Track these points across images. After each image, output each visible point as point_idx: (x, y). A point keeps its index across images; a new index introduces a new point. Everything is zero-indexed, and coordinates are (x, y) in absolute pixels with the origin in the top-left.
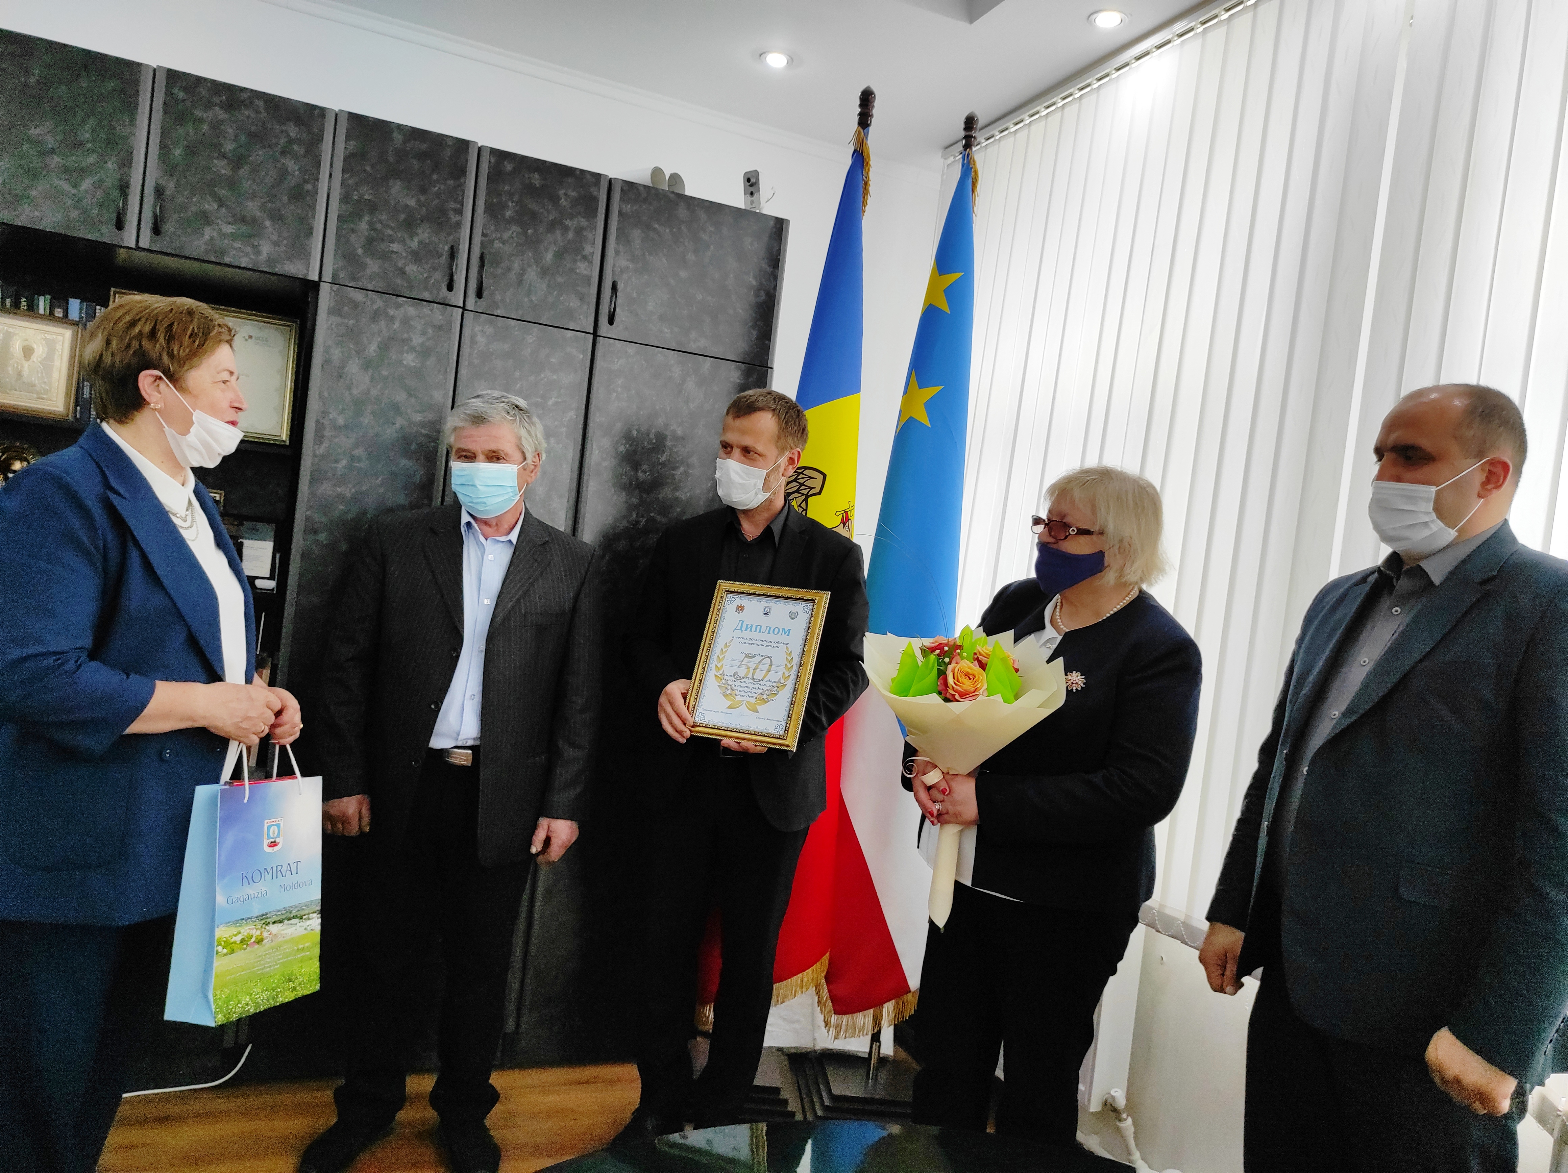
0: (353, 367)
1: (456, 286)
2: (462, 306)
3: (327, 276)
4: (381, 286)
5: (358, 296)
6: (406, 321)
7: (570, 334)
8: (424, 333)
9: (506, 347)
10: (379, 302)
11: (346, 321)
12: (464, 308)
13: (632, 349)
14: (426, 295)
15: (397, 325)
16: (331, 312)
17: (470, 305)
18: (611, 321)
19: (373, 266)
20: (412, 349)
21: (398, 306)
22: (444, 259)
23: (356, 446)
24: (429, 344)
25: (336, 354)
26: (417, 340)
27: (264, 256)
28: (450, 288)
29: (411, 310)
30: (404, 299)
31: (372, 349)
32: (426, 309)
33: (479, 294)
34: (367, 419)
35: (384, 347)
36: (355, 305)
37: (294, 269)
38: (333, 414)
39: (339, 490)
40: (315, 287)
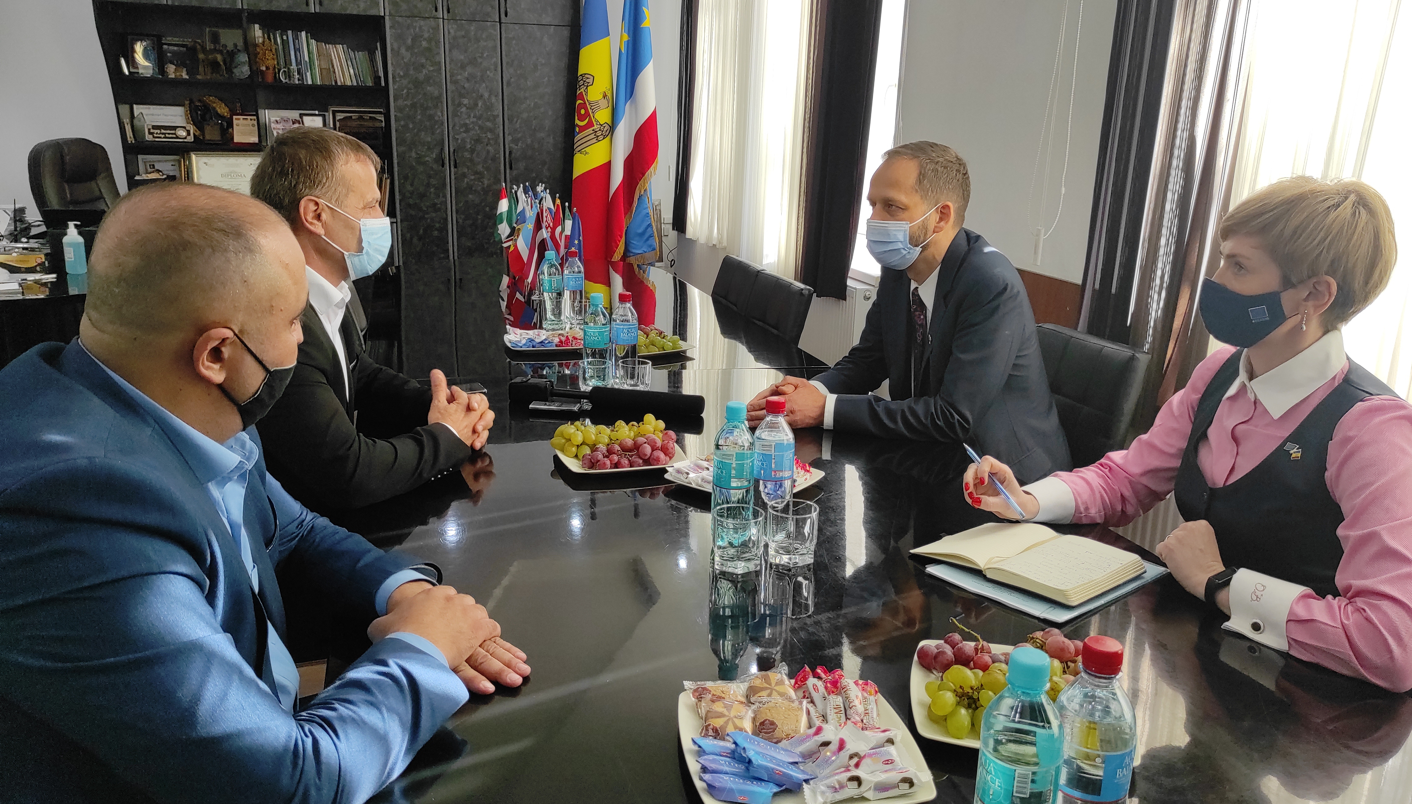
0: (403, 51)
1: (438, 10)
3: (387, 13)
4: (408, 14)
5: (400, 19)
6: (420, 27)
7: (489, 23)
8: (428, 32)
9: (463, 33)
10: (409, 21)
11: (397, 31)
12: (443, 19)
13: (517, 27)
14: (427, 15)
15: (417, 30)
16: (391, 27)
17: (445, 17)
18: (506, 15)
19: (405, 6)
20: (425, 39)
21: (416, 21)
23: (409, 83)
24: (432, 36)
25: (396, 46)
26: (426, 35)
27: (361, 9)
28: (436, 11)
29: (422, 22)
30: (418, 18)
31: (409, 41)
32: (428, 21)
33: (449, 12)
34: (411, 72)
35: (414, 39)
36: (399, 24)
37: (373, 12)
38: (398, 71)
39: (405, 102)
40: (383, 17)
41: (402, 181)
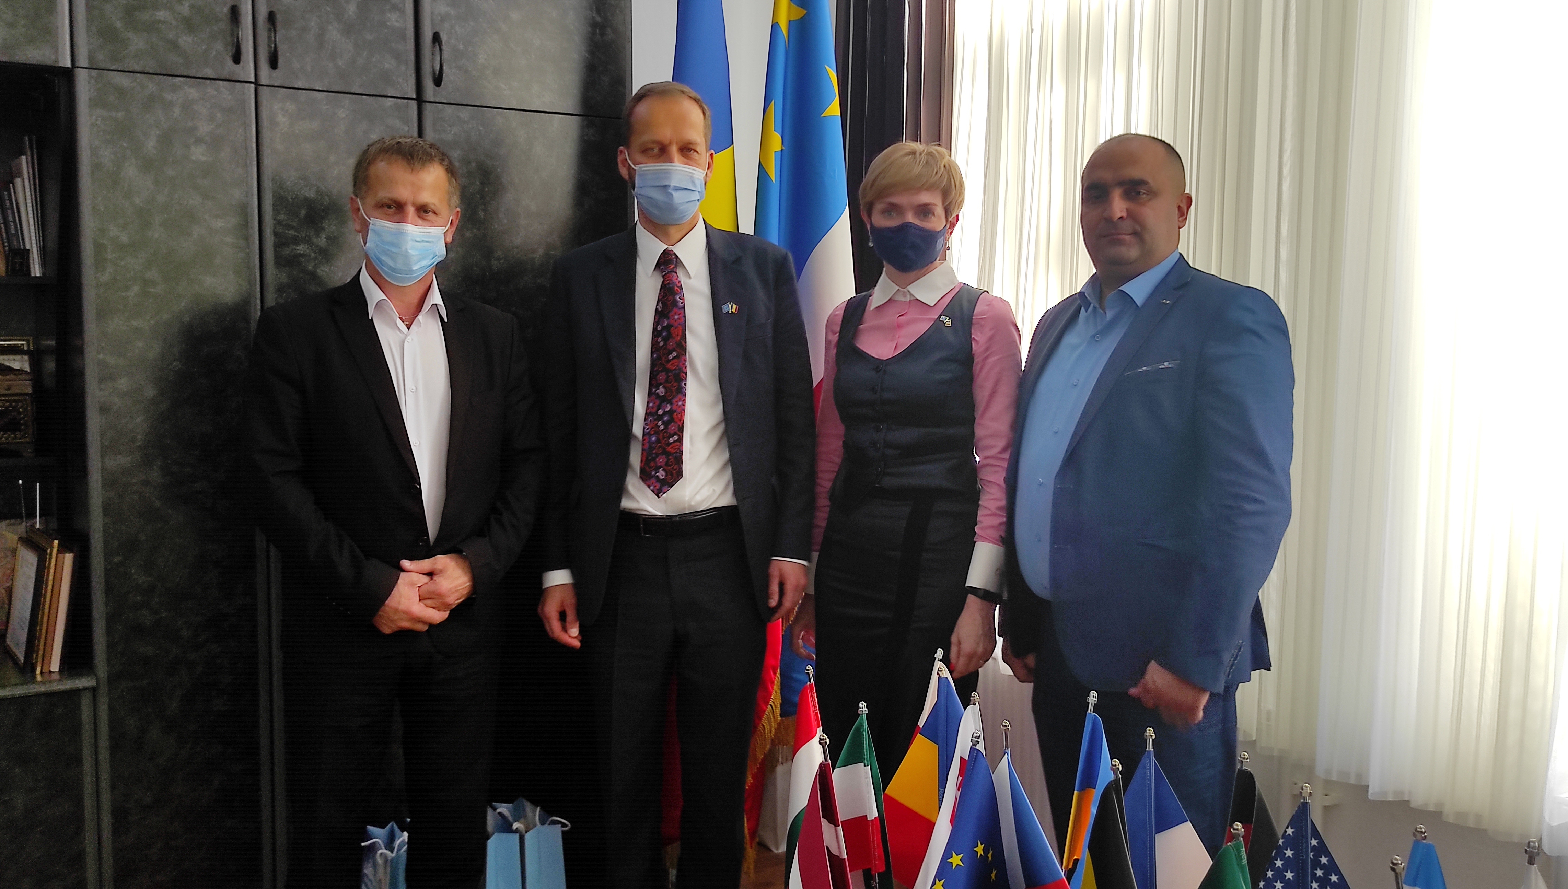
0: (130, 171)
1: (243, 58)
2: (253, 80)
3: (82, 61)
4: (151, 66)
5: (123, 81)
6: (187, 106)
7: (389, 102)
8: (211, 119)
9: (315, 126)
10: (151, 85)
11: (114, 114)
12: (257, 84)
13: (465, 113)
14: (209, 72)
15: (177, 112)
16: (94, 103)
17: (264, 78)
18: (438, 81)
19: (137, 42)
20: (199, 141)
21: (175, 88)
22: (224, 25)
23: (148, 267)
24: (220, 131)
25: (107, 156)
26: (204, 128)
28: (237, 59)
29: (191, 91)
30: (181, 79)
31: (151, 145)
32: (210, 89)
33: (274, 63)
34: (157, 233)
35: (165, 140)
36: (121, 92)
37: (38, 55)
38: (114, 231)
39: (135, 323)
40: (68, 75)
41: (117, 559)
